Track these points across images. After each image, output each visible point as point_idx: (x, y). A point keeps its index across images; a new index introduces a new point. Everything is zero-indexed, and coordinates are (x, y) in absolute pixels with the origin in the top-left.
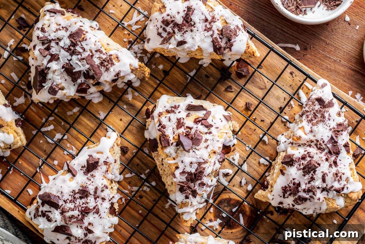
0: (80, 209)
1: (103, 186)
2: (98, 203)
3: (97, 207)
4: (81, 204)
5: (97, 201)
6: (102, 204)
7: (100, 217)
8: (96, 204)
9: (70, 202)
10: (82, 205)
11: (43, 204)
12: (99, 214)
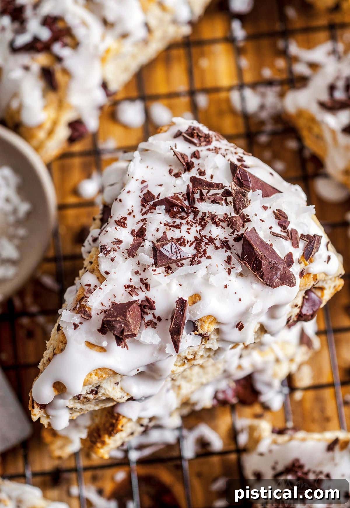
0: (191, 216)
1: (112, 254)
2: (139, 217)
3: (144, 210)
4: (184, 227)
5: (141, 224)
6: (130, 214)
7: (145, 184)
8: (145, 216)
9: (212, 240)
10: (181, 224)
11: (289, 260)
12: (145, 191)
